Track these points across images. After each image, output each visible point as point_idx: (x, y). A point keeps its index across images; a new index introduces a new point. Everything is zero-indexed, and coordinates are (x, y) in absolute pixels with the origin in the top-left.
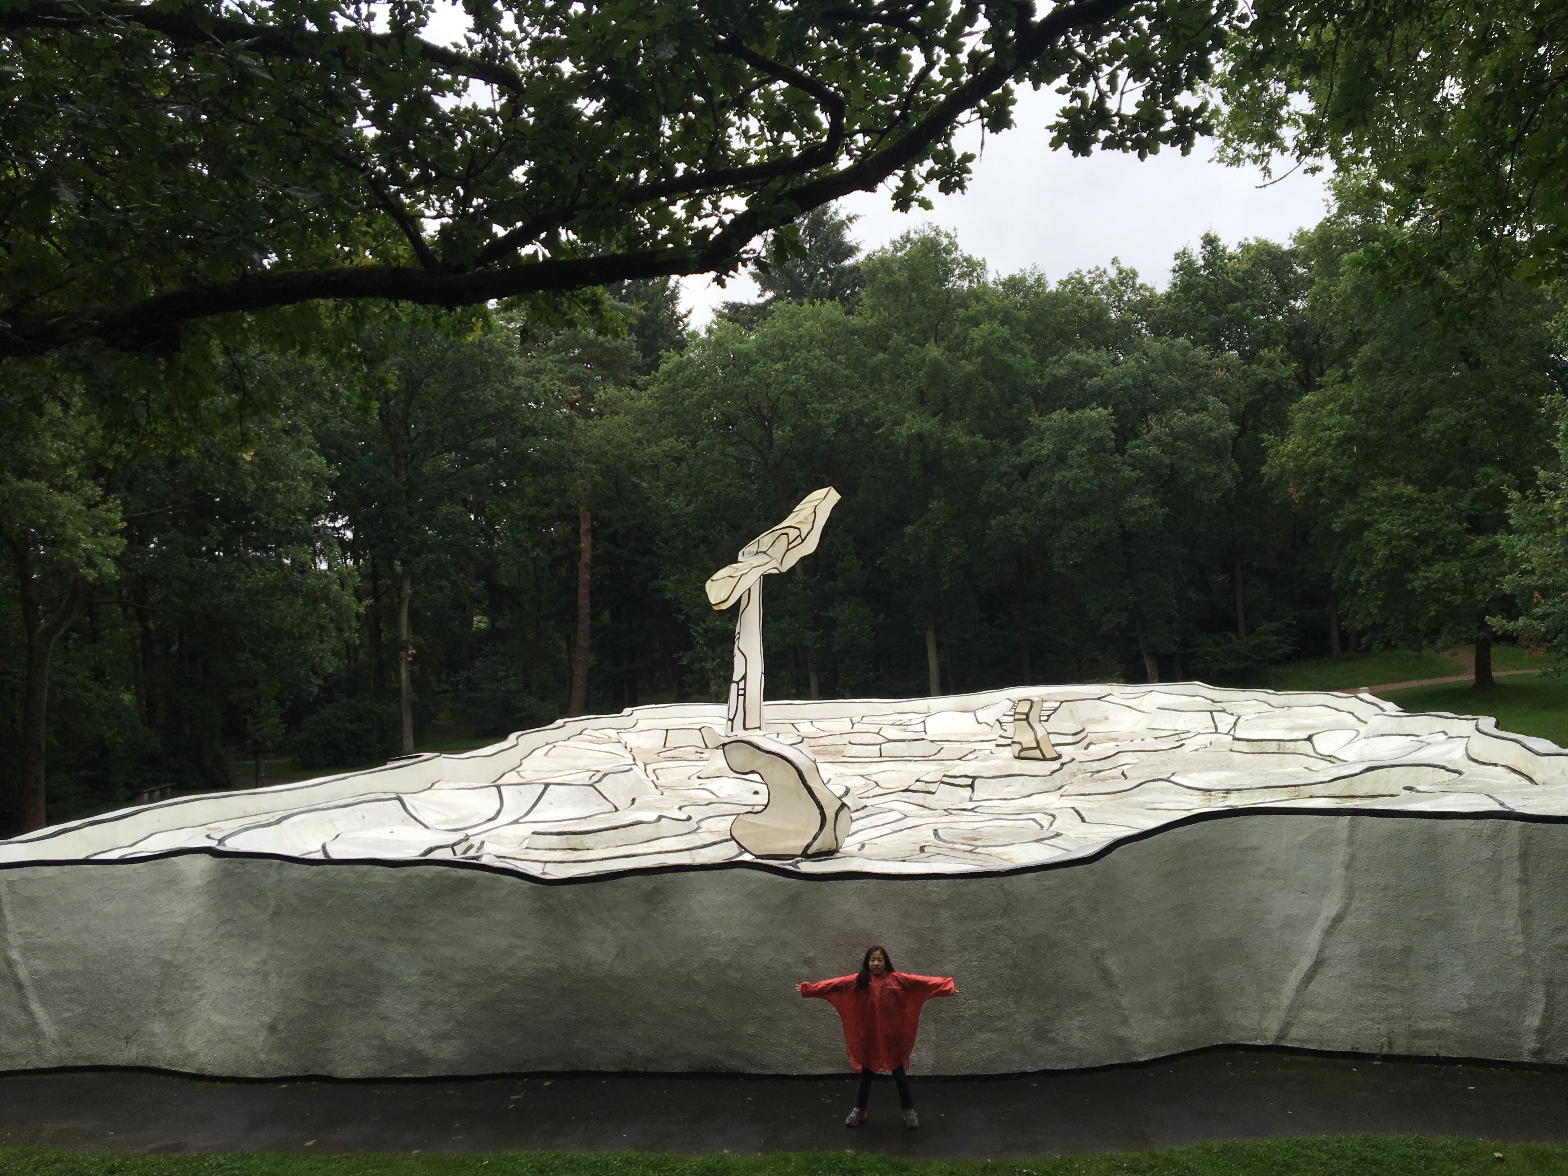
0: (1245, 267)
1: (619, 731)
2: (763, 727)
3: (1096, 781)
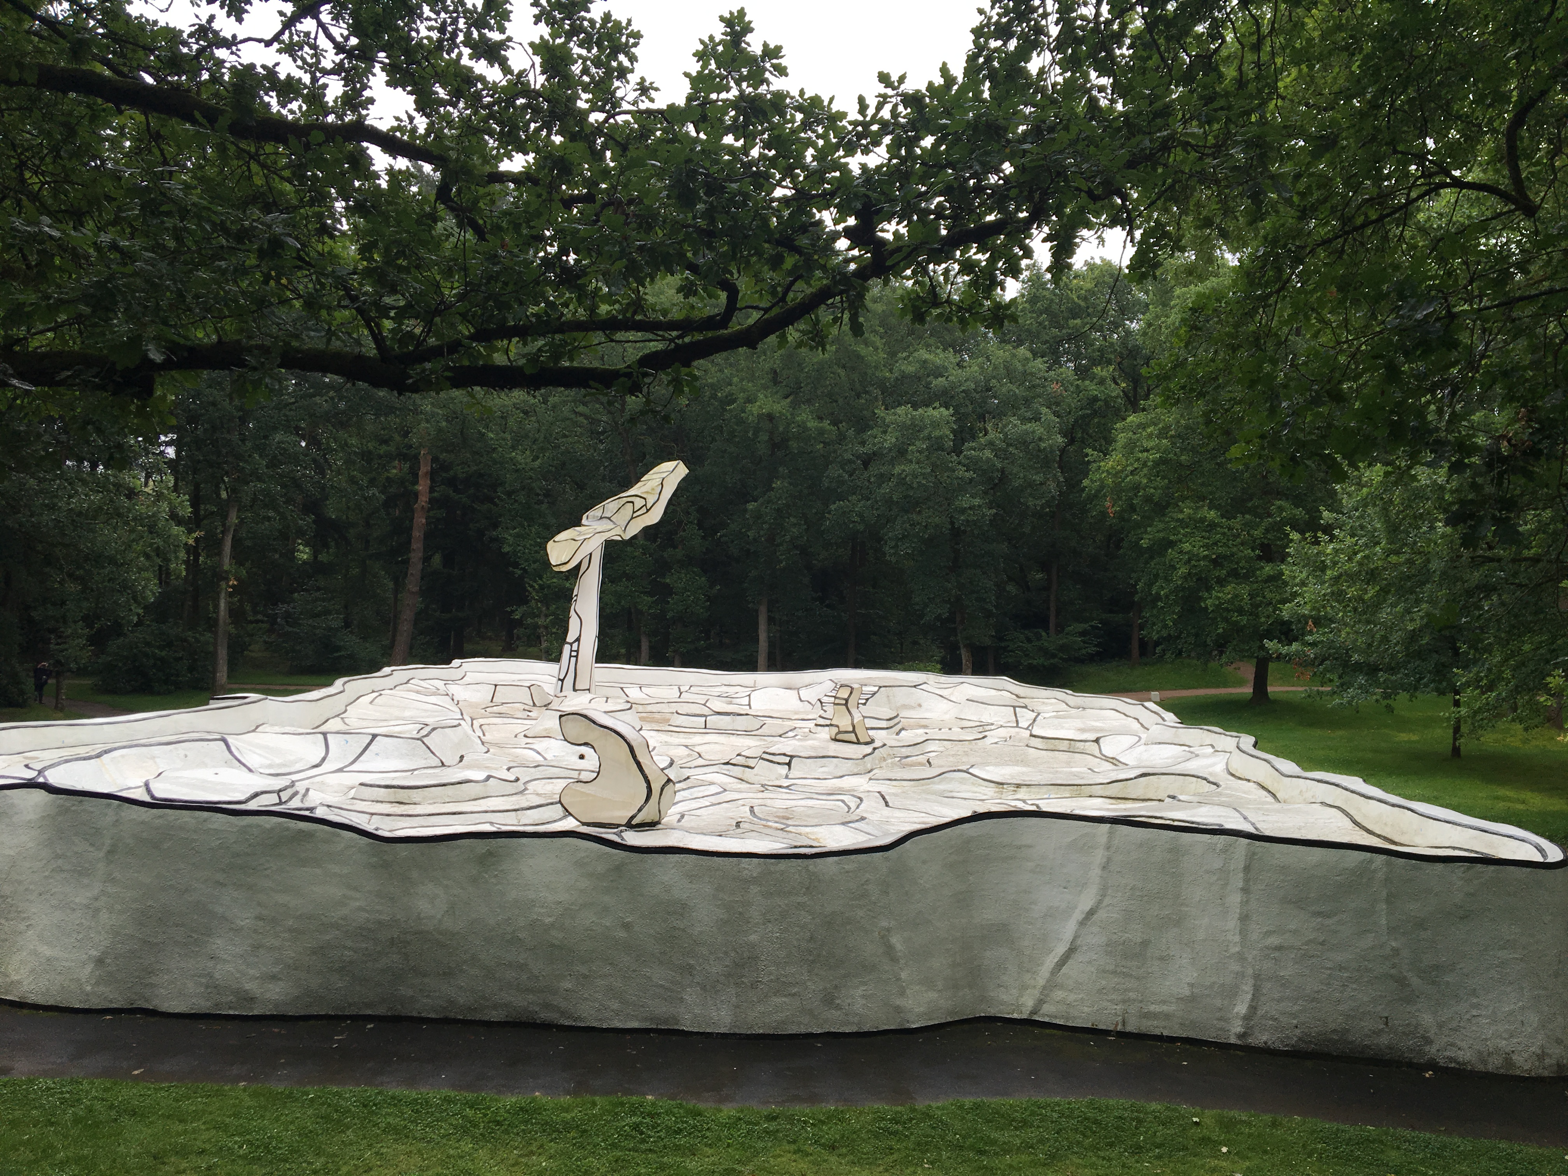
0: (1089, 285)
1: (447, 682)
2: (592, 690)
3: (904, 766)
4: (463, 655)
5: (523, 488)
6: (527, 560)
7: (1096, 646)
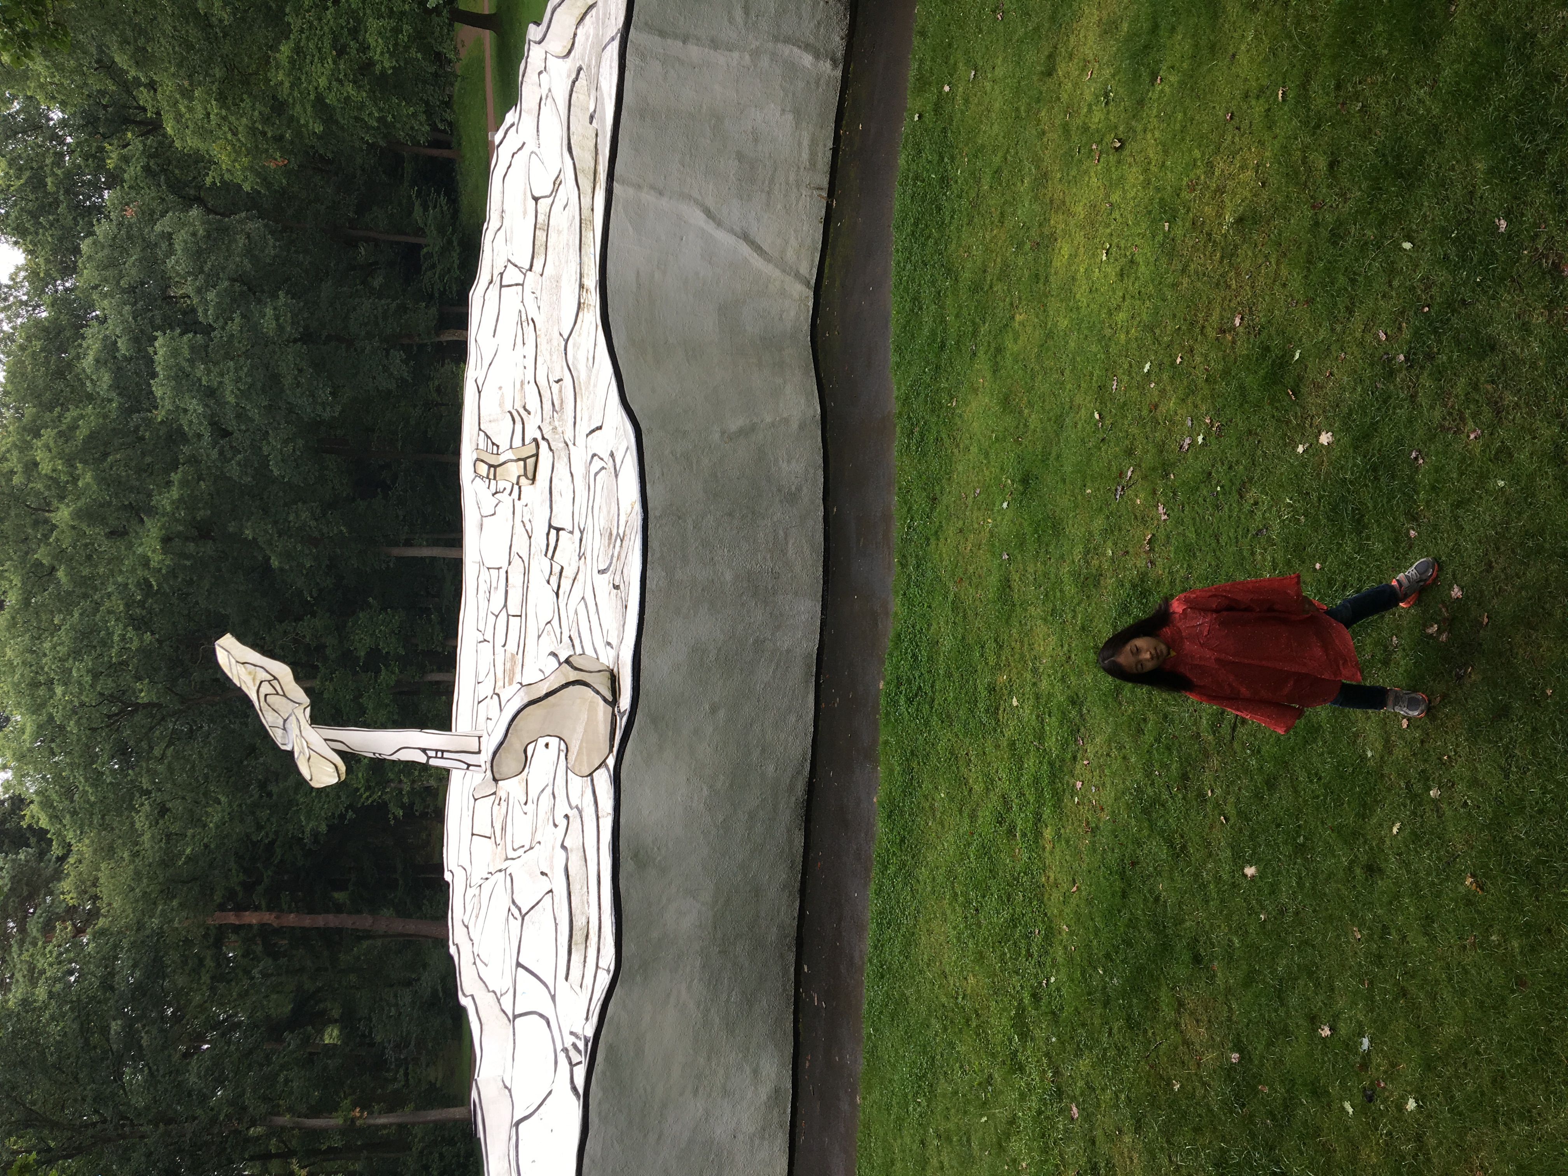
1: (468, 886)
2: (479, 733)
3: (562, 408)
4: (439, 868)
5: (253, 813)
6: (337, 806)
7: (439, 194)
